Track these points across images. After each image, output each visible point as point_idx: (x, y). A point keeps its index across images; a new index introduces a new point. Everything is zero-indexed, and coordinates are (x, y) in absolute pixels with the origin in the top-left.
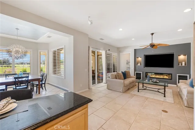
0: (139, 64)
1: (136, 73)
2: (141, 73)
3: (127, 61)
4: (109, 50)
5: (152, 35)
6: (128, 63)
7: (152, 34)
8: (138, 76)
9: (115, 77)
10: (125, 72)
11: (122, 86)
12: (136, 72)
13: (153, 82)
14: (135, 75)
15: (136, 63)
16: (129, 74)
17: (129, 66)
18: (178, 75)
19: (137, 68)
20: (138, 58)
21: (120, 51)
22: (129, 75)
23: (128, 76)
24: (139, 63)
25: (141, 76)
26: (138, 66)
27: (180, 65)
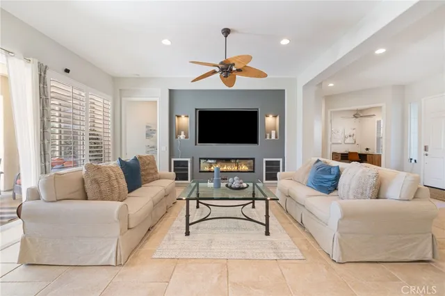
0: (182, 136)
1: (175, 161)
2: (189, 160)
3: (147, 127)
4: (67, 71)
5: (226, 37)
6: (150, 133)
7: (227, 32)
8: (181, 171)
9: (78, 186)
10: (135, 159)
11: (116, 230)
12: (173, 160)
13: (231, 188)
14: (170, 171)
15: (173, 132)
16: (150, 166)
17: (152, 144)
18: (265, 160)
19: (177, 148)
20: (178, 116)
21: (120, 90)
22: (152, 171)
23: (148, 174)
24: (182, 133)
25: (187, 170)
26: (181, 140)
27: (268, 138)
